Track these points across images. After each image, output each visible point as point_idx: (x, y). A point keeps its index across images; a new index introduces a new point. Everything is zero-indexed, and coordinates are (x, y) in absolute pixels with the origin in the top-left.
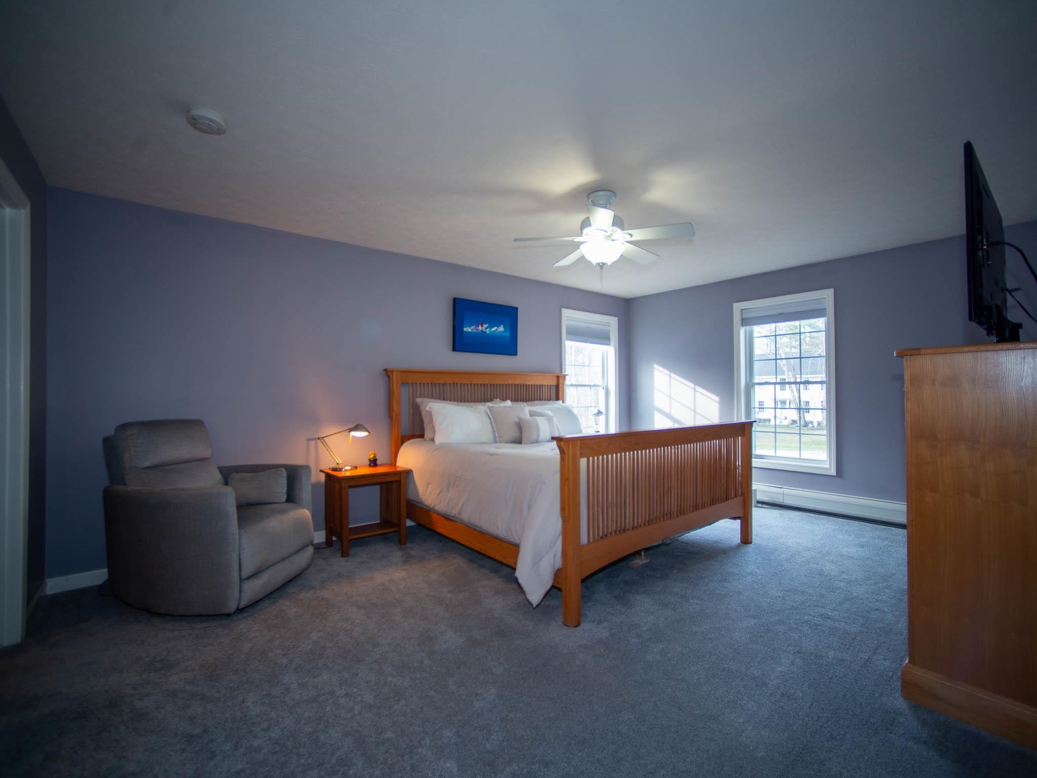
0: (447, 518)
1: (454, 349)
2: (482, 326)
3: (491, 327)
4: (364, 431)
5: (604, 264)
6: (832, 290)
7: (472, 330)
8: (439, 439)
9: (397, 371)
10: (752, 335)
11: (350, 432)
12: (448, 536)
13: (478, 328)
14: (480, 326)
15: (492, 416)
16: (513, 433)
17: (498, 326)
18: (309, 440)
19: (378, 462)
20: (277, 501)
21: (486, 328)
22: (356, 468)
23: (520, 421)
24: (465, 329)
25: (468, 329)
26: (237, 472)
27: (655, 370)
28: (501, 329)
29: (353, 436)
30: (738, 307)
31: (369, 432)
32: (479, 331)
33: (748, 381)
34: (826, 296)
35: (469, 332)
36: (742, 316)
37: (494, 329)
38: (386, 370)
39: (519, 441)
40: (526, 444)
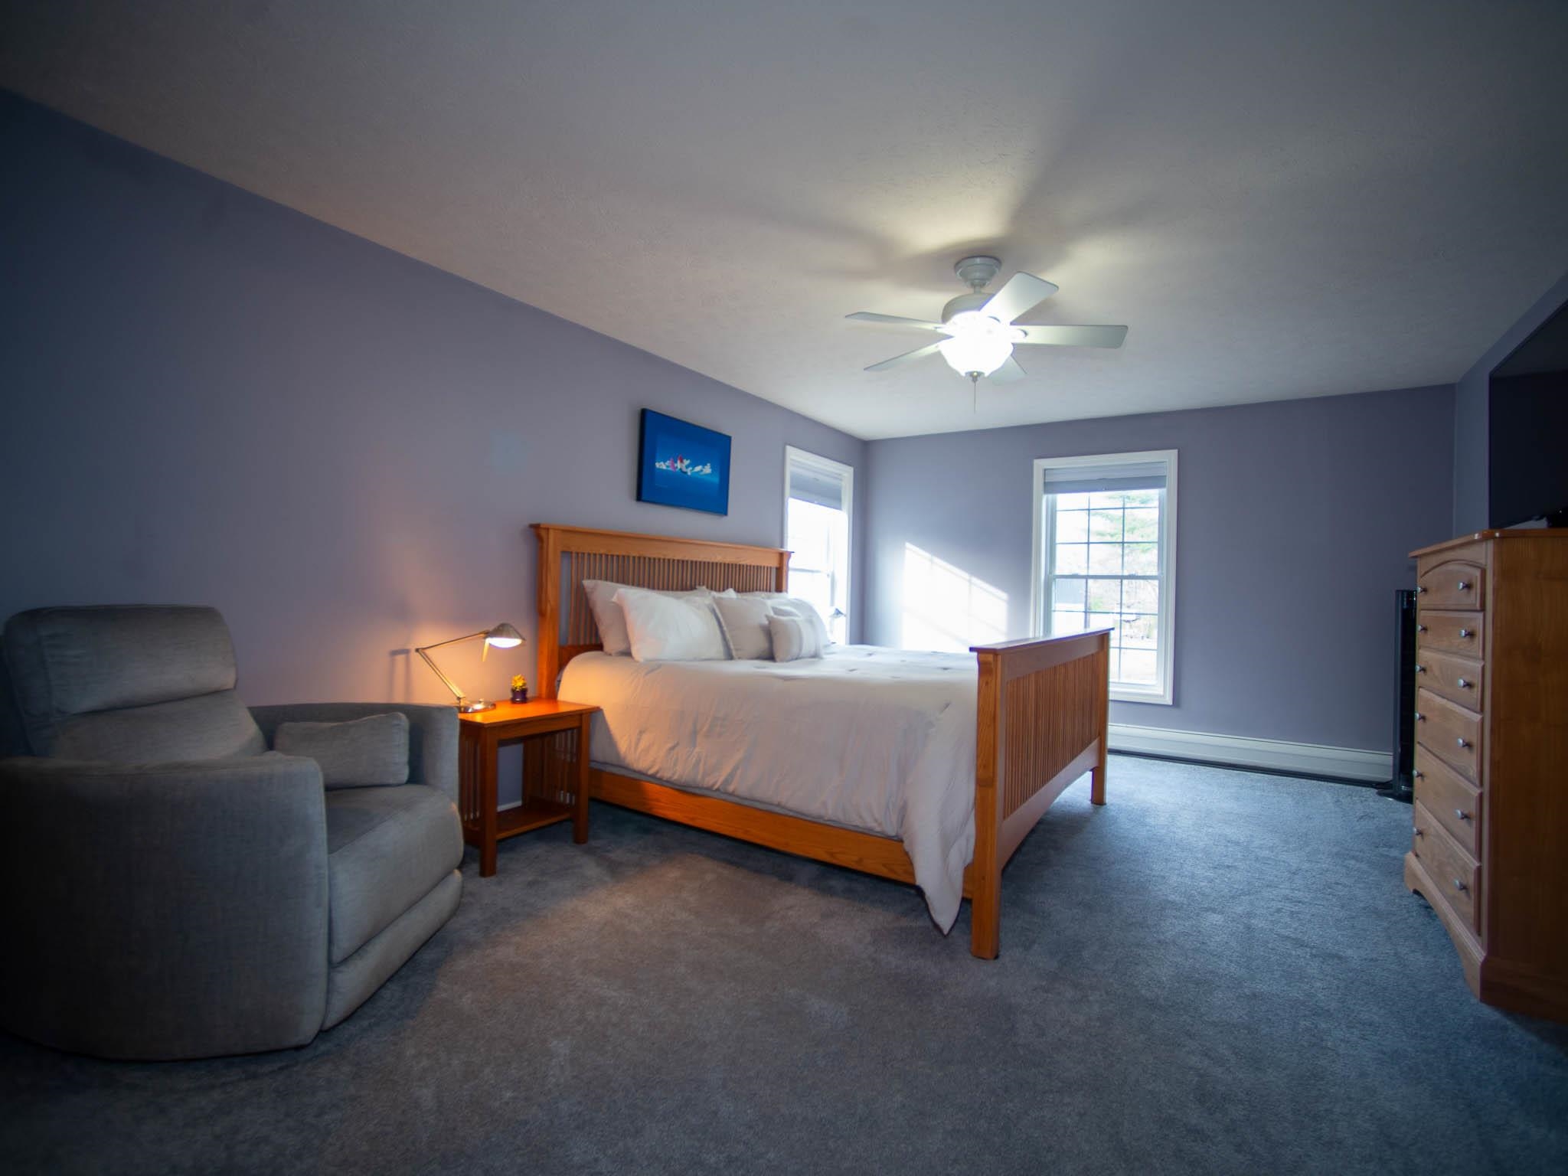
0: (684, 790)
1: (639, 498)
2: (682, 461)
3: (693, 465)
4: (515, 637)
5: (980, 374)
6: (1175, 452)
7: (667, 467)
8: (640, 652)
9: (555, 529)
10: (1056, 507)
11: (485, 638)
12: (691, 823)
13: (676, 465)
14: (679, 462)
15: (723, 614)
16: (761, 644)
17: (704, 465)
18: (395, 653)
19: (529, 695)
20: (391, 781)
21: (687, 467)
22: (494, 705)
23: (770, 622)
24: (657, 465)
25: (662, 465)
26: (293, 720)
27: (907, 551)
28: (708, 470)
29: (490, 645)
30: (1040, 465)
31: (523, 639)
32: (677, 470)
33: (1048, 573)
34: (1167, 460)
35: (663, 470)
36: (1045, 479)
37: (698, 468)
38: (536, 527)
39: (771, 657)
40: (782, 661)
